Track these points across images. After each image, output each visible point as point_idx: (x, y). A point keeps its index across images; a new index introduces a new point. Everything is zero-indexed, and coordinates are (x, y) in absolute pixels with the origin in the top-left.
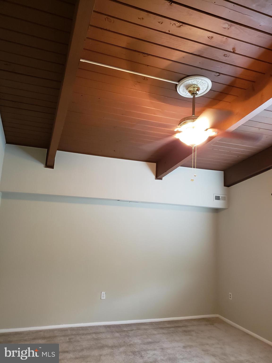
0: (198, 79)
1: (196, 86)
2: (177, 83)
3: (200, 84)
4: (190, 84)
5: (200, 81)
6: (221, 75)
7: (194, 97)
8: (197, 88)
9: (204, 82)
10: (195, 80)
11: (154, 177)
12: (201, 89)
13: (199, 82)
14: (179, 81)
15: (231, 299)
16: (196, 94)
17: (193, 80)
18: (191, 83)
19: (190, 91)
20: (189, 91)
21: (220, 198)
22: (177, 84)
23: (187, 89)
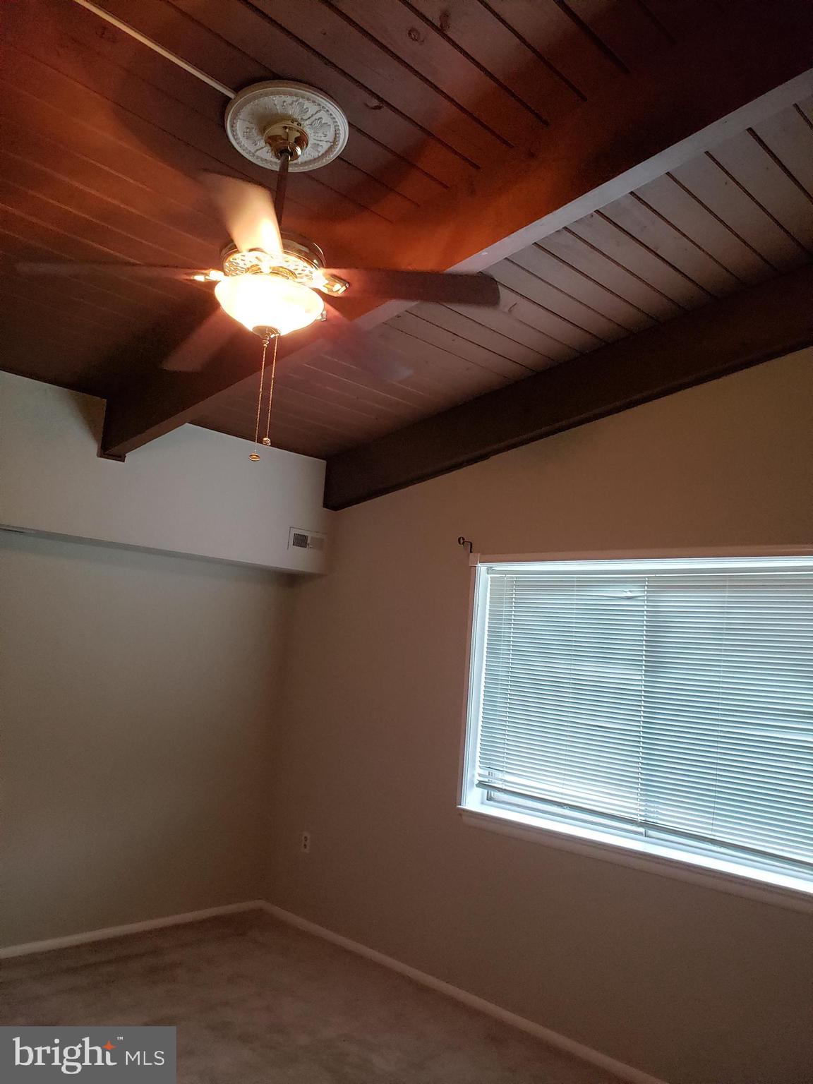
0: (308, 99)
1: (295, 124)
2: (231, 95)
3: (307, 122)
4: (278, 114)
5: (312, 108)
6: (385, 109)
7: (284, 166)
8: (298, 134)
9: (326, 119)
10: (295, 99)
11: (93, 447)
12: (311, 142)
13: (309, 114)
14: (237, 89)
15: (307, 851)
16: (293, 154)
17: (289, 99)
18: (279, 109)
19: (271, 141)
20: (269, 138)
21: (309, 542)
22: (230, 99)
23: (262, 130)
